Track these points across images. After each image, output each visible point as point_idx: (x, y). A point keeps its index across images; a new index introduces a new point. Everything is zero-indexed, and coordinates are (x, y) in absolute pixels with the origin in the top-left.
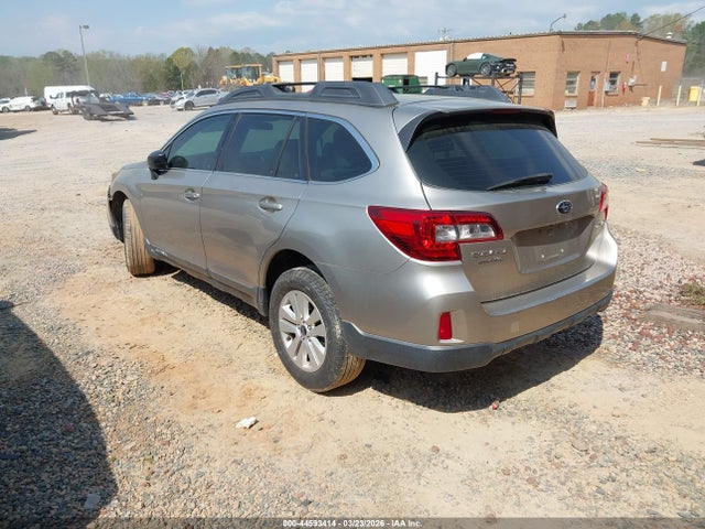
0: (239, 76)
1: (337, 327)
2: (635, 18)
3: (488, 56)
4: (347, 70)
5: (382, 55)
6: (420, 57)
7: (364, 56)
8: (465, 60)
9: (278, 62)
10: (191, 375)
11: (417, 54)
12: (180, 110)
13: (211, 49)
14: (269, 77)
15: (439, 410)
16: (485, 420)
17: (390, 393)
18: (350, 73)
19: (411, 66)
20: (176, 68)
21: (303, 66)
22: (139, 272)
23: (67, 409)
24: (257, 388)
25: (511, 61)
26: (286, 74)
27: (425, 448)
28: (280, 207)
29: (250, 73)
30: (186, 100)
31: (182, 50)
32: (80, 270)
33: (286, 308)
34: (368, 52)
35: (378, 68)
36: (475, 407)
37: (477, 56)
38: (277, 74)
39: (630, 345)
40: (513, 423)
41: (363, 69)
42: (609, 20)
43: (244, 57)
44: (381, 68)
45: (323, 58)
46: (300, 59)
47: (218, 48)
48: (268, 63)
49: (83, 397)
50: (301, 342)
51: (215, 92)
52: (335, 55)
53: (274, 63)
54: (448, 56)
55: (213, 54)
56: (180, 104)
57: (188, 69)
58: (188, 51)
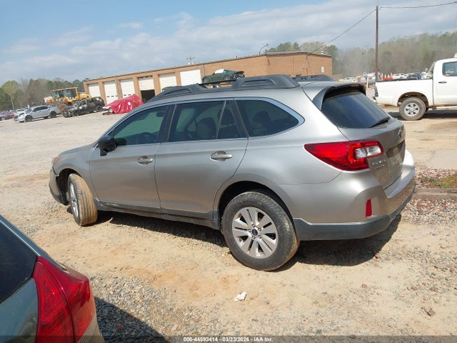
0: (62, 96)
1: (287, 224)
2: (296, 45)
3: (227, 71)
4: (137, 86)
5: (159, 75)
6: (183, 74)
7: (147, 77)
8: (214, 74)
9: (88, 85)
10: (177, 278)
11: (181, 73)
12: (21, 122)
13: (31, 80)
14: (83, 95)
15: (347, 266)
16: (376, 265)
17: (311, 263)
18: (138, 88)
19: (179, 80)
20: (7, 95)
21: (106, 86)
22: (87, 223)
23: (107, 316)
24: (228, 277)
25: (242, 73)
26: (94, 92)
27: (358, 286)
28: (230, 156)
29: (69, 93)
30: (26, 115)
31: (8, 82)
32: (38, 230)
33: (238, 220)
34: (149, 74)
35: (157, 84)
36: (366, 260)
37: (221, 71)
38: (88, 93)
39: (418, 213)
40: (393, 263)
41: (147, 85)
42: (282, 47)
43: (57, 84)
44: (159, 83)
45: (118, 80)
46: (103, 82)
47: (36, 79)
48: (81, 86)
49: (113, 306)
50: (252, 241)
51: (47, 108)
52: (127, 78)
53: (85, 86)
54: (201, 72)
55: (34, 84)
56: (22, 118)
57: (16, 95)
58: (13, 83)
